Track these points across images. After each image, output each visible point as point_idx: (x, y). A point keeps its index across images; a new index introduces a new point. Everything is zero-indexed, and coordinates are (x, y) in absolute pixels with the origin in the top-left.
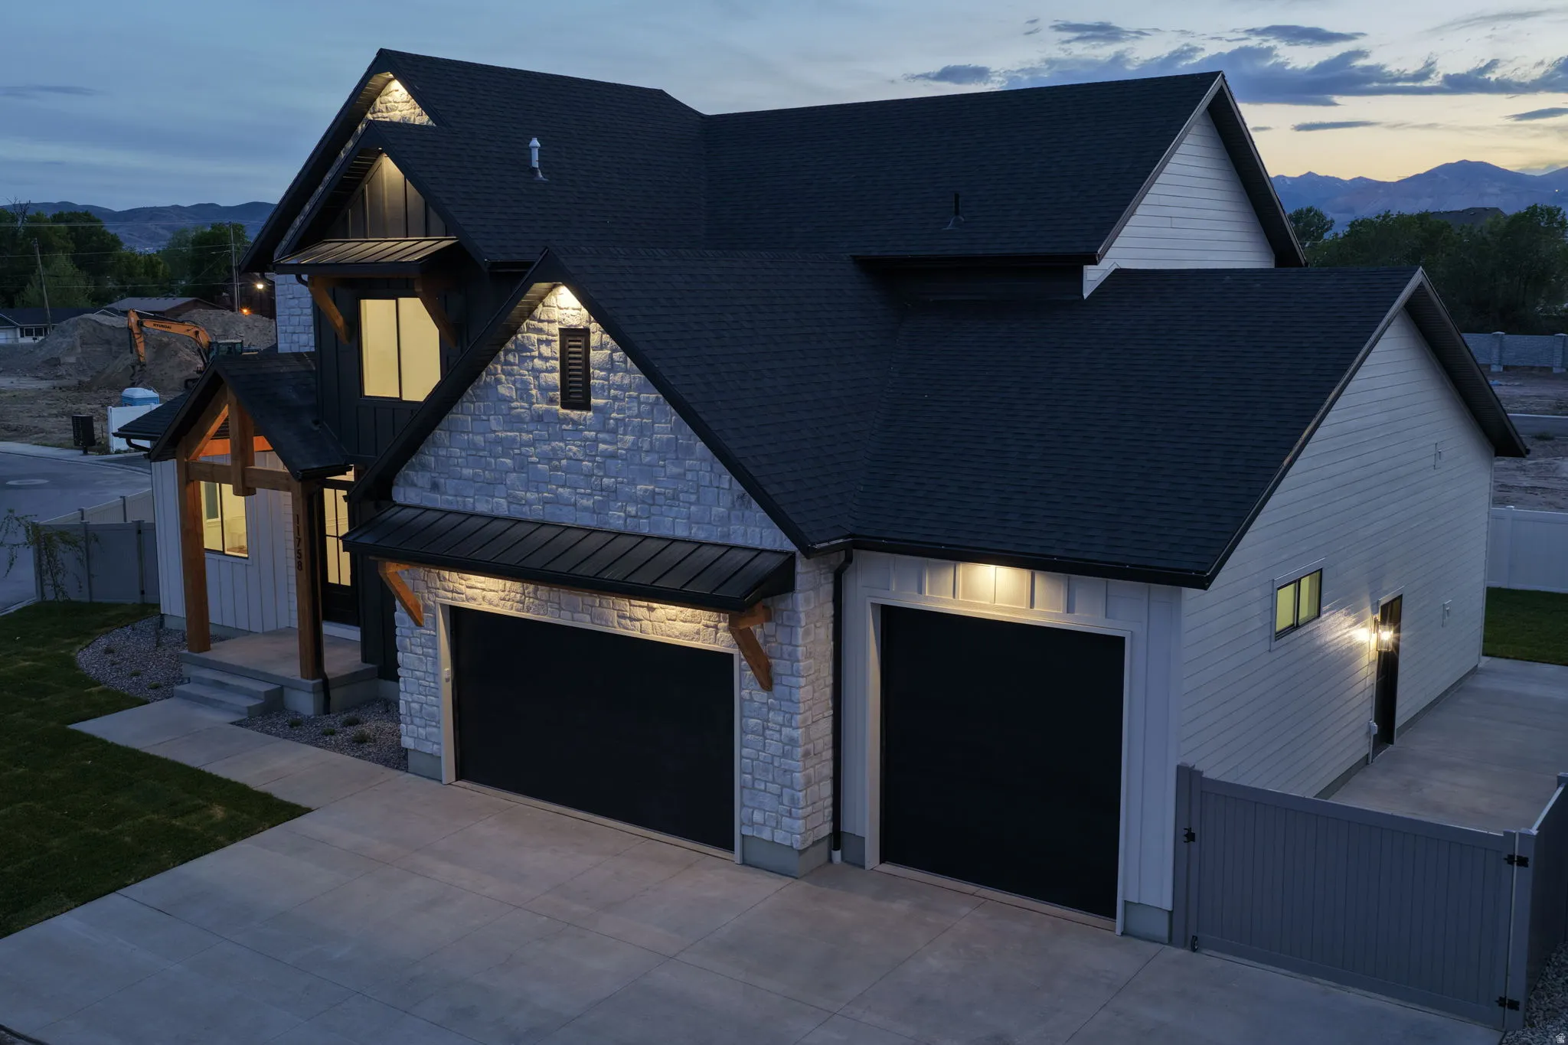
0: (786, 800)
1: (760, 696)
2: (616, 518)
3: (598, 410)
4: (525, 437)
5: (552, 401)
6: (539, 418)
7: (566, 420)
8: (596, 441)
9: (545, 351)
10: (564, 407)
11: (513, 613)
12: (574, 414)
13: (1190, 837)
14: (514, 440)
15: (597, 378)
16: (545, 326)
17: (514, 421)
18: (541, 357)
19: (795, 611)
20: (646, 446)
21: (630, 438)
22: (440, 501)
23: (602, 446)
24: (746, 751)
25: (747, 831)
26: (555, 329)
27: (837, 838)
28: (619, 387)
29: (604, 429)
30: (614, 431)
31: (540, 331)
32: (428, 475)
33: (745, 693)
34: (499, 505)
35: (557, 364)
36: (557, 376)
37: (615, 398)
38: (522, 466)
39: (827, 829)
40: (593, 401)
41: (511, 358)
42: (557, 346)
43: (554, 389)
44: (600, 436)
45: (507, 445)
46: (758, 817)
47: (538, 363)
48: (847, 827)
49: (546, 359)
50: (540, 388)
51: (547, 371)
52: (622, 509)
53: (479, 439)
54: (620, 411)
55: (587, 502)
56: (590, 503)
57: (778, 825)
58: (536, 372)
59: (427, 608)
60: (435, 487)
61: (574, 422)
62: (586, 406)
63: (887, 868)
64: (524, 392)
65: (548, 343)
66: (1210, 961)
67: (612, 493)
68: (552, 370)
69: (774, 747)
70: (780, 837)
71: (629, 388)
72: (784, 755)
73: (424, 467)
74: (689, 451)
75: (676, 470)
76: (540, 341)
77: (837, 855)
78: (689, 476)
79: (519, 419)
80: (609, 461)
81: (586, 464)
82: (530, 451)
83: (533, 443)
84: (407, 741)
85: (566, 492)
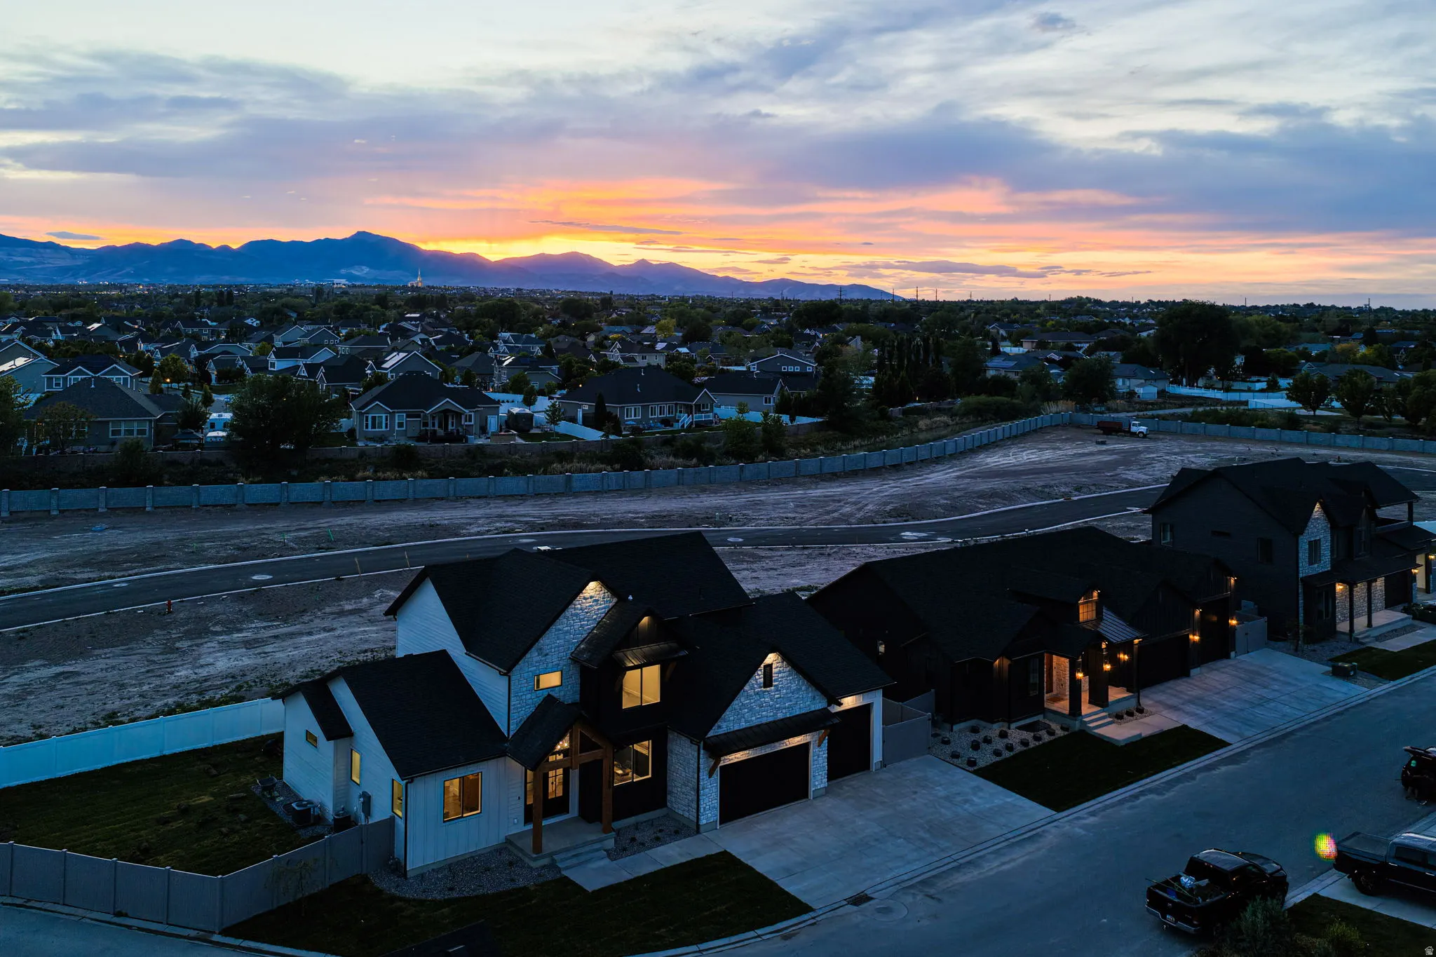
0: (823, 775)
1: (818, 749)
2: (780, 716)
4: (752, 701)
5: (761, 687)
6: (757, 694)
7: (765, 691)
9: (759, 673)
10: (765, 687)
11: (746, 758)
12: (768, 689)
13: (884, 742)
15: (775, 677)
20: (789, 691)
21: (785, 690)
22: (721, 731)
23: (776, 696)
24: (814, 767)
25: (814, 788)
28: (782, 677)
29: (777, 690)
30: (780, 691)
33: (813, 751)
34: (743, 725)
35: (763, 676)
36: (762, 679)
37: (780, 681)
38: (751, 709)
40: (774, 684)
42: (762, 671)
43: (762, 683)
44: (776, 693)
45: (745, 706)
46: (817, 783)
50: (757, 684)
52: (781, 712)
54: (782, 684)
55: (772, 714)
57: (822, 783)
58: (756, 680)
61: (768, 691)
64: (752, 687)
66: (889, 767)
67: (778, 708)
69: (821, 762)
70: (822, 786)
74: (800, 689)
75: (797, 696)
78: (801, 696)
79: (751, 696)
80: (778, 700)
81: (772, 703)
82: (754, 705)
83: (755, 702)
84: (704, 822)
85: (764, 713)
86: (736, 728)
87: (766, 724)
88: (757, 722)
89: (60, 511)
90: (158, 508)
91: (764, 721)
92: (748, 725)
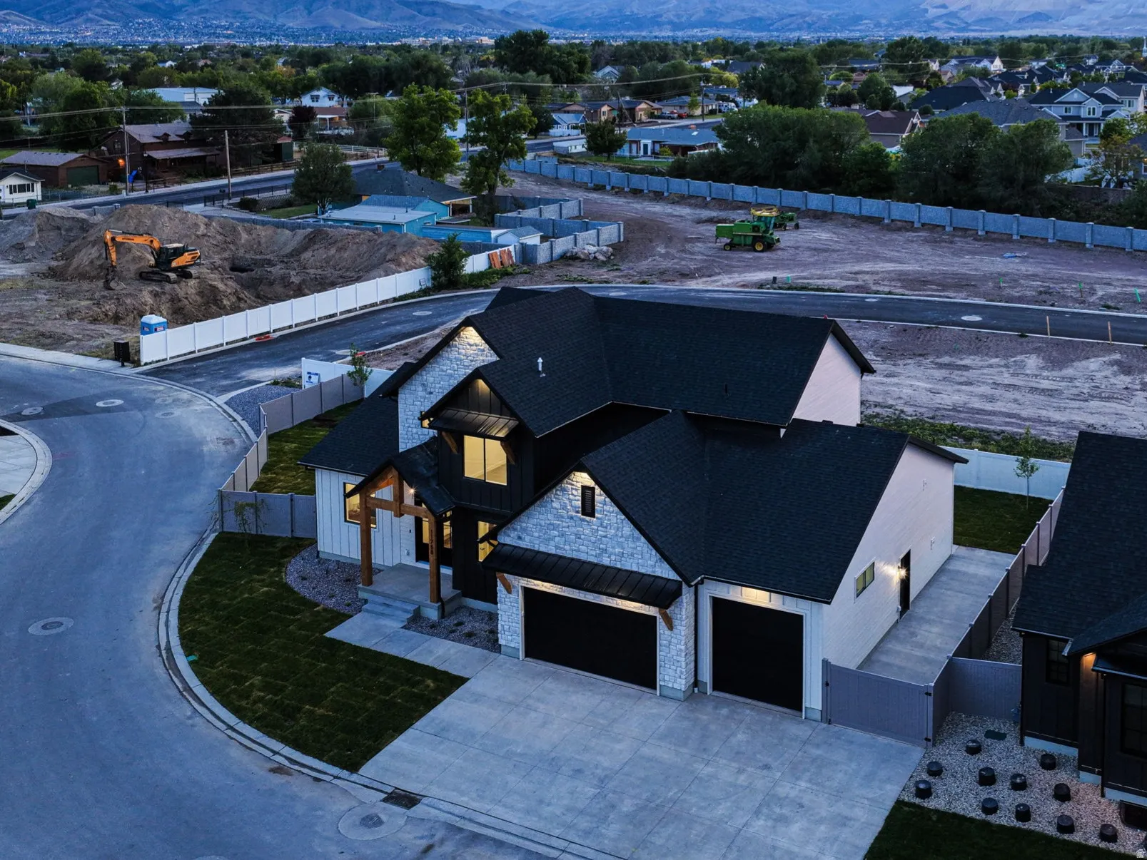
0: (678, 672)
1: (668, 632)
2: (606, 561)
3: (597, 518)
4: (564, 524)
5: (577, 512)
6: (572, 518)
7: (584, 520)
8: (598, 530)
9: (574, 492)
10: (583, 514)
11: (556, 592)
12: (588, 518)
13: (827, 684)
14: (559, 524)
15: (598, 506)
16: (575, 483)
17: (560, 517)
18: (572, 494)
19: (682, 602)
20: (620, 534)
21: (613, 531)
22: (523, 544)
23: (600, 532)
24: (662, 653)
25: (662, 683)
26: (579, 485)
27: (696, 683)
28: (608, 511)
29: (601, 525)
30: (606, 528)
31: (573, 485)
32: (516, 532)
33: (662, 631)
34: (551, 549)
35: (580, 498)
36: (580, 503)
37: (606, 515)
38: (563, 535)
39: (692, 681)
40: (596, 515)
41: (558, 492)
42: (580, 492)
43: (578, 507)
44: (600, 528)
45: (555, 527)
46: (667, 678)
47: (571, 496)
48: (700, 678)
49: (575, 496)
50: (571, 506)
51: (575, 500)
52: (609, 557)
53: (543, 523)
54: (609, 520)
55: (594, 553)
57: (675, 682)
58: (570, 500)
59: (514, 587)
60: (520, 538)
61: (588, 521)
62: (594, 516)
63: (716, 693)
64: (564, 507)
65: (576, 490)
66: (836, 728)
67: (604, 551)
68: (578, 500)
69: (674, 653)
70: (676, 686)
71: (612, 512)
72: (677, 655)
73: (515, 530)
74: (638, 539)
75: (633, 546)
76: (572, 488)
77: (696, 690)
78: (638, 548)
79: (562, 517)
80: (603, 539)
81: (593, 539)
82: (567, 529)
83: (568, 527)
84: (502, 642)
85: (583, 548)
86: (543, 549)
87: (584, 562)
88: (575, 555)
89: (1022, 237)
90: (1098, 246)
91: (583, 557)
92: (559, 552)
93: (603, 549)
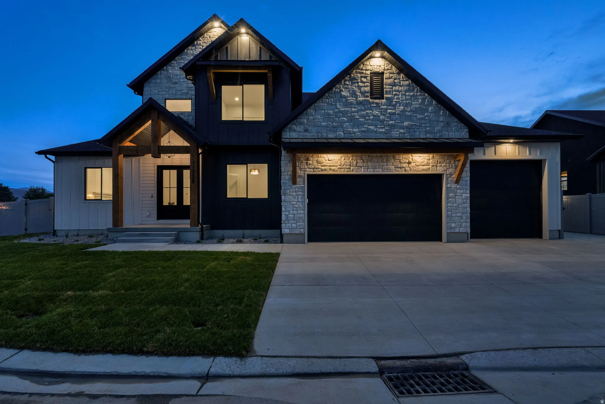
0: (464, 218)
1: (455, 186)
3: (387, 99)
4: (353, 109)
5: (367, 96)
7: (373, 103)
8: (387, 109)
9: (363, 79)
11: (345, 173)
12: (376, 101)
14: (348, 111)
16: (364, 72)
17: (348, 104)
18: (362, 82)
21: (402, 108)
22: (309, 136)
23: (389, 111)
24: (449, 204)
25: (448, 232)
26: (369, 72)
28: (398, 91)
30: (395, 106)
31: (362, 73)
32: (302, 127)
33: (448, 186)
35: (369, 84)
37: (395, 95)
38: (352, 119)
41: (347, 83)
42: (369, 78)
43: (368, 93)
45: (344, 113)
46: (453, 225)
47: (360, 84)
49: (364, 83)
50: (361, 92)
51: (365, 86)
52: (398, 131)
53: (331, 112)
54: (398, 98)
56: (384, 130)
57: (461, 226)
58: (359, 87)
59: (299, 177)
60: (306, 130)
61: (377, 103)
62: (382, 98)
64: (354, 94)
65: (365, 77)
67: (393, 126)
68: (368, 86)
69: (460, 202)
70: (462, 230)
71: (402, 91)
72: (463, 203)
73: (301, 124)
76: (362, 77)
79: (351, 104)
81: (382, 117)
82: (356, 114)
83: (357, 112)
84: (285, 231)
85: (372, 127)
87: (376, 139)
88: (362, 135)
92: (347, 136)
93: (392, 125)
